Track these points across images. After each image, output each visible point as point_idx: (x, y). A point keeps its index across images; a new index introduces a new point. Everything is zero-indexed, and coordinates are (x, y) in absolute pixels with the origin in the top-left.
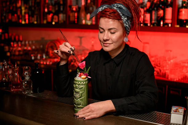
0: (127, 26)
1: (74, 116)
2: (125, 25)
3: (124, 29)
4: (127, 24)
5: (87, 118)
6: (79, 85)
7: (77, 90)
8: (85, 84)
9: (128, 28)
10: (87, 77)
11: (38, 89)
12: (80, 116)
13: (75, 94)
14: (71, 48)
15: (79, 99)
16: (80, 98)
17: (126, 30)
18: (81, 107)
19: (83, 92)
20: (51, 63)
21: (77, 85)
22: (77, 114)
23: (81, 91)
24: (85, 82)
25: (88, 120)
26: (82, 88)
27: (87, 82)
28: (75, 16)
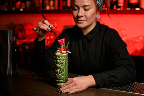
0: (100, 3)
1: (59, 91)
2: (98, 2)
3: (96, 6)
4: (99, 2)
5: (71, 92)
6: (60, 60)
7: (58, 65)
8: (65, 59)
9: (100, 6)
10: (67, 52)
11: (17, 66)
12: (65, 91)
13: (56, 70)
14: (50, 26)
15: (60, 74)
16: (61, 72)
17: (98, 7)
18: (62, 81)
19: (64, 66)
20: (21, 43)
21: (58, 60)
22: (61, 89)
23: (62, 66)
24: (65, 57)
25: (73, 94)
26: (63, 63)
27: (67, 57)
28: (40, 3)
